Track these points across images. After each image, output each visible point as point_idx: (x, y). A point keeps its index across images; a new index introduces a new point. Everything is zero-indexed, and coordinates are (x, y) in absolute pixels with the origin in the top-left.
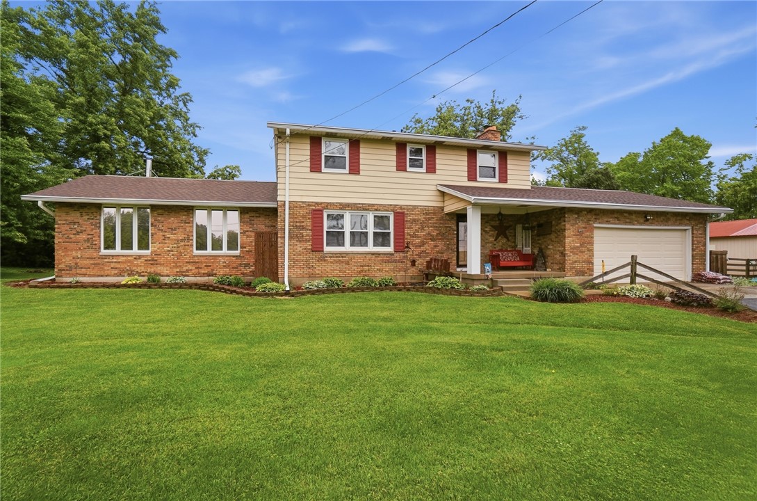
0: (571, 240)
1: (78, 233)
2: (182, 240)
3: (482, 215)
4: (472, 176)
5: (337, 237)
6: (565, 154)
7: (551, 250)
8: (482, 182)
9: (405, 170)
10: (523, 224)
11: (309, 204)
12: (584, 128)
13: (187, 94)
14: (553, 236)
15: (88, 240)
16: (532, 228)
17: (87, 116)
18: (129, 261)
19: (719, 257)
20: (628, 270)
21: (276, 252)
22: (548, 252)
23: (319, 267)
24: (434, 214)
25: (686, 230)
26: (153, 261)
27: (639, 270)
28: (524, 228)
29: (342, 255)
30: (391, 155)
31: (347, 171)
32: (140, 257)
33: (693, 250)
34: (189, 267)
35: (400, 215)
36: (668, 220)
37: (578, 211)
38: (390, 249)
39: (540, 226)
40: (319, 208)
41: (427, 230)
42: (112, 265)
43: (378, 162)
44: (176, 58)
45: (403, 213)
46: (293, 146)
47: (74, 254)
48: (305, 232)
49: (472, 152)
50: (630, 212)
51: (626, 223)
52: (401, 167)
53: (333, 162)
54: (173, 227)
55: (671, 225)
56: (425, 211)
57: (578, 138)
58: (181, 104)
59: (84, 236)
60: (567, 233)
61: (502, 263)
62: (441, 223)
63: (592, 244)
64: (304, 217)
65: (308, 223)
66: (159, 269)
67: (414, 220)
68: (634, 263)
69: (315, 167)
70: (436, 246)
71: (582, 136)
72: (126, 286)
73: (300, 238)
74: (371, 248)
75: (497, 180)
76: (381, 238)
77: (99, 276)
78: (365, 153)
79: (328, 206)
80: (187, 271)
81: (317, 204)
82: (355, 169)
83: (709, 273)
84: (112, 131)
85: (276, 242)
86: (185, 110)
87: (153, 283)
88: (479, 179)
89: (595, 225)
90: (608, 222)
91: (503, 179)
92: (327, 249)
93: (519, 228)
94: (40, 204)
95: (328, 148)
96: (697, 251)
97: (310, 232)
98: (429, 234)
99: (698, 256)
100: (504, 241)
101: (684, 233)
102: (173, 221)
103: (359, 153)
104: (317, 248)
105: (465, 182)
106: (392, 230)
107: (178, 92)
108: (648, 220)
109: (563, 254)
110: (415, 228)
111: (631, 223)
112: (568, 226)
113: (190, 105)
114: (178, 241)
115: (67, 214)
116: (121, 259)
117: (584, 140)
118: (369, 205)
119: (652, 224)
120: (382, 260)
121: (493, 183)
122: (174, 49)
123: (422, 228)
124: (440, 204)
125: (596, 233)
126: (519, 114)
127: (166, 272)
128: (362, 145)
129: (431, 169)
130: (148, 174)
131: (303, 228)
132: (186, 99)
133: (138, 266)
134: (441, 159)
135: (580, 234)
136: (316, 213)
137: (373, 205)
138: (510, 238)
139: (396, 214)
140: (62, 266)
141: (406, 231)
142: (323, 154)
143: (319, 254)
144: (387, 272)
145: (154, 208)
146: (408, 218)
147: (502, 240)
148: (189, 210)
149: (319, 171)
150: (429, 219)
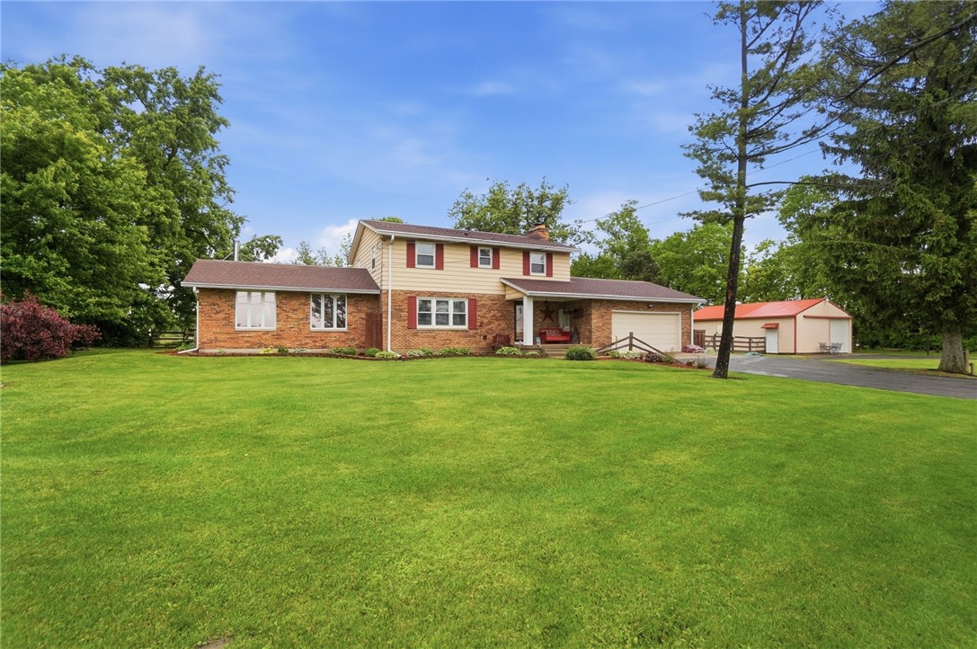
0: (596, 320)
1: (217, 313)
2: (301, 319)
3: (534, 303)
4: (526, 272)
5: (425, 319)
6: (617, 228)
7: (583, 329)
8: (534, 276)
9: (477, 266)
10: (563, 309)
11: (406, 292)
12: (635, 202)
14: (584, 319)
15: (226, 318)
16: (570, 312)
18: (259, 336)
19: (699, 334)
20: (627, 342)
21: (381, 329)
22: (581, 330)
23: (413, 340)
24: (498, 300)
25: (678, 314)
27: (635, 342)
28: (564, 312)
29: (429, 331)
30: (466, 255)
31: (434, 267)
32: (268, 333)
33: (682, 329)
34: (307, 341)
35: (473, 301)
36: (664, 307)
37: (601, 301)
38: (466, 327)
39: (575, 311)
40: (414, 295)
41: (493, 313)
42: (245, 339)
43: (457, 260)
45: (475, 299)
46: (395, 247)
47: (214, 330)
48: (403, 314)
49: (526, 254)
50: (637, 302)
51: (634, 309)
52: (474, 264)
53: (425, 260)
54: (295, 307)
55: (666, 311)
56: (493, 298)
57: (628, 212)
59: (222, 315)
60: (593, 316)
61: (548, 339)
62: (503, 308)
63: (610, 324)
64: (402, 301)
65: (405, 307)
66: (283, 342)
67: (483, 305)
68: (631, 337)
69: (411, 264)
70: (499, 325)
71: (633, 210)
73: (400, 318)
74: (451, 326)
75: (545, 274)
76: (459, 319)
77: (234, 348)
78: (449, 254)
79: (420, 293)
80: (306, 344)
81: (412, 292)
82: (440, 266)
83: (692, 346)
85: (381, 321)
87: (283, 353)
88: (531, 274)
89: (613, 311)
90: (622, 309)
91: (550, 274)
92: (419, 327)
93: (561, 311)
94: (194, 289)
95: (420, 249)
96: (685, 330)
97: (406, 314)
98: (494, 316)
99: (686, 334)
100: (550, 321)
101: (677, 316)
102: (295, 303)
103: (443, 254)
104: (411, 326)
105: (521, 276)
106: (466, 312)
108: (650, 308)
109: (590, 332)
110: (484, 311)
111: (638, 310)
112: (593, 311)
113: (226, 168)
114: (299, 320)
115: (208, 296)
116: (253, 334)
117: (635, 214)
118: (449, 293)
119: (653, 310)
120: (460, 336)
121: (542, 277)
123: (490, 311)
124: (502, 293)
125: (614, 316)
126: (567, 199)
127: (290, 345)
128: (445, 247)
129: (496, 266)
131: (402, 311)
132: (223, 161)
133: (266, 340)
134: (504, 259)
135: (602, 317)
136: (411, 298)
137: (453, 293)
138: (554, 319)
139: (470, 300)
140: (201, 340)
141: (478, 313)
142: (417, 253)
143: (413, 331)
144: (460, 344)
145: (278, 293)
146: (479, 303)
147: (548, 321)
148: (306, 294)
149: (414, 267)
150: (495, 304)
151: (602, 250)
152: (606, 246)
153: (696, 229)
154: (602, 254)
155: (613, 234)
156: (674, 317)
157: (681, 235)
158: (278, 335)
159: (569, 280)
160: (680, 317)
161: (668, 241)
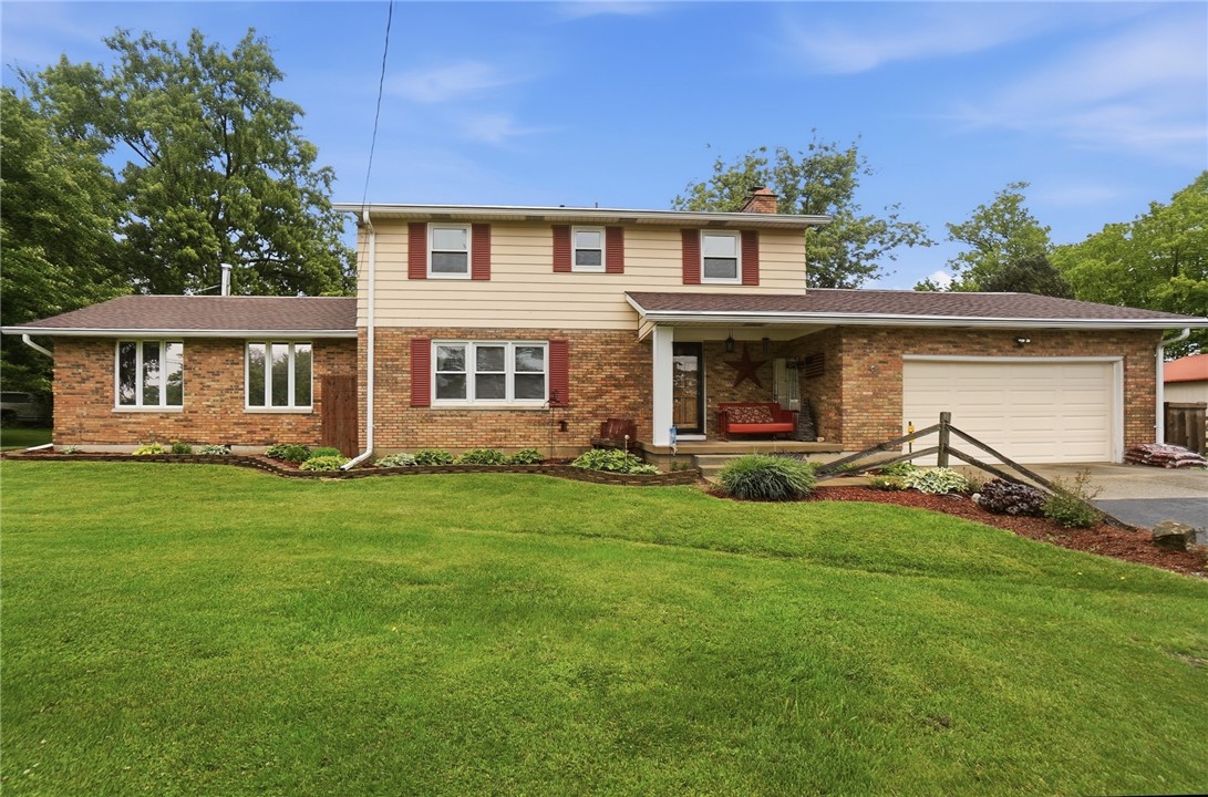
0: (853, 383)
1: (83, 381)
2: (228, 390)
4: (691, 276)
5: (453, 387)
6: (985, 234)
7: (825, 404)
8: (710, 285)
9: (568, 270)
10: (787, 357)
11: (407, 331)
12: (1022, 185)
13: (329, 169)
14: (827, 376)
15: (96, 391)
16: (799, 365)
17: (166, 211)
18: (153, 422)
19: (1187, 414)
20: (933, 440)
21: (355, 409)
22: (823, 407)
23: (425, 432)
24: (621, 342)
25: (1112, 363)
26: (186, 422)
27: (955, 442)
28: (788, 366)
29: (461, 412)
30: (544, 245)
31: (469, 275)
32: (167, 415)
33: (1126, 401)
34: (239, 430)
35: (561, 347)
36: (1067, 344)
37: (869, 333)
38: (541, 403)
39: (809, 360)
40: (424, 336)
41: (608, 371)
42: (130, 427)
43: (520, 260)
44: (302, 114)
45: (564, 342)
46: (381, 239)
47: (78, 411)
48: (399, 377)
49: (690, 235)
50: (982, 333)
51: (972, 352)
52: (561, 264)
53: (449, 261)
54: (215, 369)
55: (1076, 354)
56: (608, 339)
57: (1011, 203)
58: (321, 184)
59: (90, 385)
60: (845, 372)
62: (633, 359)
63: (900, 392)
64: (398, 351)
65: (406, 360)
66: (195, 433)
67: (585, 354)
68: (945, 426)
69: (416, 271)
70: (624, 397)
71: (1015, 200)
72: (139, 458)
73: (393, 385)
74: (510, 401)
75: (738, 280)
76: (529, 386)
77: (111, 443)
78: (502, 248)
79: (439, 333)
80: (236, 436)
81: (420, 330)
82: (482, 272)
83: (1160, 446)
84: (201, 230)
85: (355, 392)
86: (325, 192)
87: (181, 455)
88: (704, 280)
89: (905, 357)
90: (934, 351)
91: (751, 277)
92: (437, 403)
93: (780, 363)
94: (26, 339)
95: (437, 239)
96: (1136, 403)
97: (408, 377)
98: (611, 377)
99: (1138, 413)
100: (751, 387)
101: (1108, 368)
102: (215, 360)
103: (488, 246)
104: (419, 399)
105: (676, 285)
106: (546, 371)
107: (315, 167)
108: (1021, 345)
109: (840, 412)
110: (587, 366)
111: (983, 352)
112: (846, 359)
113: (333, 184)
114: (222, 392)
115: (69, 352)
116: (143, 419)
117: (1021, 206)
118: (507, 330)
119: (1030, 353)
120: (529, 422)
121: (733, 285)
122: (297, 102)
123: (600, 367)
124: (632, 326)
125: (908, 371)
127: (204, 438)
128: (494, 231)
129: (615, 265)
131: (398, 369)
132: (327, 176)
133: (165, 428)
134: (635, 249)
135: (874, 373)
136: (419, 345)
137: (513, 330)
138: (764, 383)
139: (552, 343)
140: (62, 428)
141: (571, 372)
142: (430, 249)
143: (423, 411)
144: (539, 442)
145: (188, 342)
146: (574, 350)
147: (749, 387)
148: (239, 344)
149: (423, 277)
150: (612, 351)
151: (959, 273)
152: (965, 267)
153: (1154, 212)
154: (959, 280)
155: (980, 244)
156: (1098, 370)
157: (1119, 229)
158: (186, 420)
159: (803, 293)
160: (1117, 369)
161: (1091, 241)
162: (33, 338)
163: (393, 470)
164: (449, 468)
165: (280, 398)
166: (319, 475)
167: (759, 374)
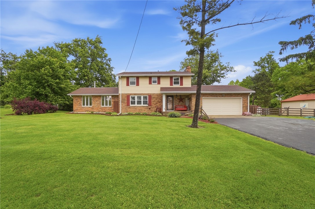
1: (78, 102)
2: (99, 103)
3: (166, 96)
4: (171, 84)
5: (133, 103)
8: (175, 86)
10: (187, 97)
11: (126, 94)
15: (79, 104)
18: (88, 108)
19: (253, 107)
21: (118, 106)
23: (129, 110)
24: (160, 95)
26: (93, 108)
29: (135, 107)
30: (147, 80)
31: (136, 85)
32: (90, 107)
33: (243, 105)
34: (100, 110)
35: (150, 96)
36: (232, 96)
38: (147, 105)
39: (190, 98)
40: (129, 95)
42: (84, 109)
43: (144, 82)
45: (151, 96)
46: (123, 80)
47: (77, 107)
48: (125, 101)
49: (171, 78)
50: (216, 94)
52: (150, 83)
53: (133, 83)
54: (97, 100)
56: (158, 95)
57: (270, 56)
59: (79, 103)
63: (202, 103)
64: (125, 97)
65: (126, 99)
66: (94, 110)
67: (154, 97)
68: (201, 108)
69: (128, 85)
70: (160, 104)
72: (86, 114)
73: (124, 103)
74: (142, 105)
75: (179, 85)
76: (145, 103)
78: (141, 81)
79: (131, 94)
80: (100, 111)
81: (128, 94)
82: (138, 85)
85: (118, 104)
87: (92, 113)
88: (173, 85)
89: (203, 98)
90: (208, 97)
91: (182, 84)
92: (131, 105)
93: (187, 99)
94: (70, 96)
95: (131, 80)
96: (244, 105)
98: (158, 101)
99: (245, 107)
100: (182, 103)
102: (97, 99)
103: (139, 80)
104: (128, 105)
105: (169, 86)
106: (148, 100)
108: (223, 96)
109: (192, 106)
110: (154, 99)
111: (216, 97)
114: (98, 104)
115: (75, 98)
116: (86, 108)
118: (141, 94)
119: (225, 97)
120: (145, 108)
125: (204, 100)
127: (95, 111)
128: (140, 78)
129: (159, 83)
130: (95, 87)
131: (125, 100)
133: (90, 109)
134: (162, 81)
136: (128, 96)
137: (143, 94)
138: (184, 102)
140: (75, 109)
141: (152, 100)
142: (130, 81)
143: (129, 107)
144: (146, 111)
145: (92, 96)
146: (152, 97)
147: (181, 103)
148: (100, 96)
149: (129, 86)
150: (158, 97)
156: (239, 100)
159: (191, 87)
160: (242, 99)
162: (71, 96)
163: (124, 115)
164: (133, 115)
165: (106, 105)
166: (114, 116)
167: (183, 100)
